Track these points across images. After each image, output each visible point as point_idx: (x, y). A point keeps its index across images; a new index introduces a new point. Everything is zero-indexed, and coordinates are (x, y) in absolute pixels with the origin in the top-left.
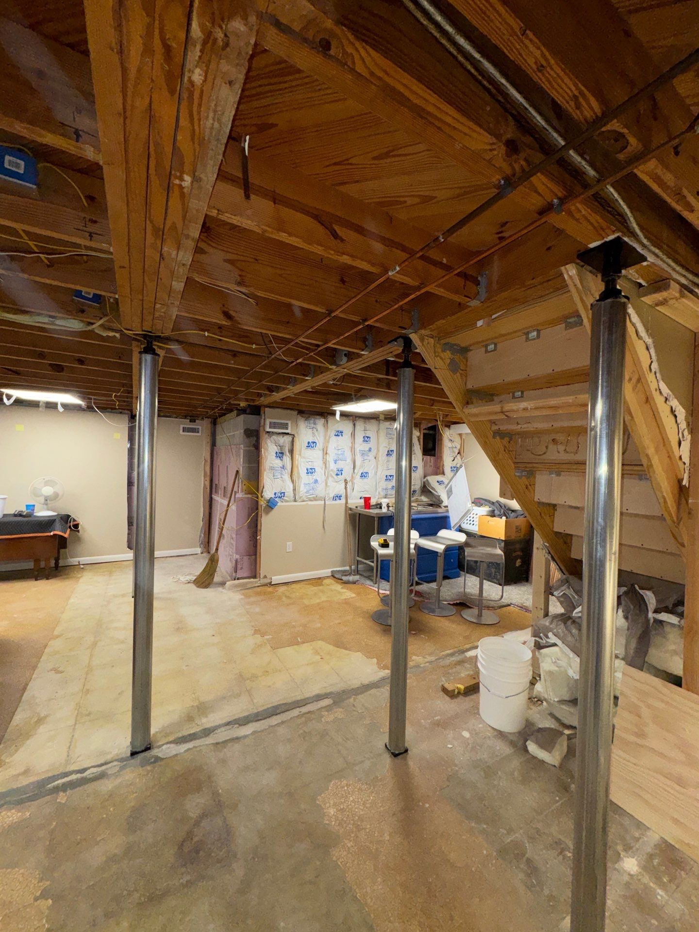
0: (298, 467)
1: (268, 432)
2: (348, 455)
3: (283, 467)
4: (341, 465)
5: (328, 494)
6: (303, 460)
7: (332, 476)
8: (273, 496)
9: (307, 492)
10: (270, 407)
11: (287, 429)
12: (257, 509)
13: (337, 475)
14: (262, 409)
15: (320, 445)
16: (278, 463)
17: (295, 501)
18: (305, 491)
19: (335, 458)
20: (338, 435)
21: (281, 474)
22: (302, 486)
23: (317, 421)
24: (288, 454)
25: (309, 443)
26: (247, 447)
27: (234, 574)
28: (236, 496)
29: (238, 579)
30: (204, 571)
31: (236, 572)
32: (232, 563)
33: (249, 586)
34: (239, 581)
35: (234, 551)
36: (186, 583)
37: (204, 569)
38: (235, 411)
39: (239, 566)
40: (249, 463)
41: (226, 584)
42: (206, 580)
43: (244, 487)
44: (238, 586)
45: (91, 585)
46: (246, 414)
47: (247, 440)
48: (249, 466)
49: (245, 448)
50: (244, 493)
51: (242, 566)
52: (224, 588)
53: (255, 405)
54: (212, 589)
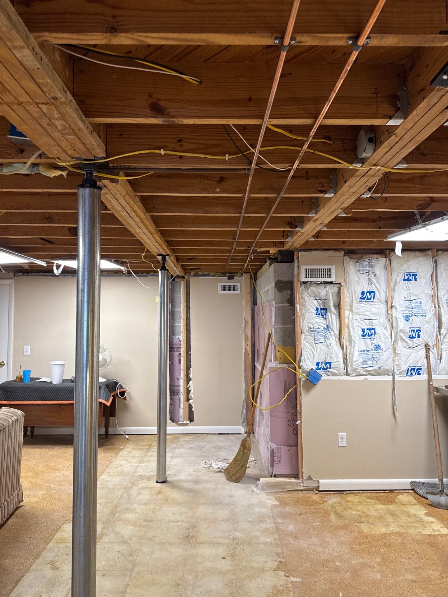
0: (348, 327)
1: (304, 283)
2: (428, 307)
3: (328, 328)
4: (416, 322)
5: (398, 365)
6: (358, 317)
7: (403, 340)
8: (315, 367)
9: (364, 362)
10: (305, 250)
11: (330, 276)
12: (296, 383)
13: (411, 337)
14: (295, 253)
15: (381, 295)
16: (320, 322)
17: (347, 374)
18: (361, 360)
19: (407, 313)
20: (409, 280)
21: (325, 337)
22: (356, 353)
23: (374, 262)
24: (333, 309)
25: (363, 293)
26: (280, 303)
27: (270, 468)
28: (269, 366)
29: (275, 476)
30: (235, 460)
31: (272, 466)
32: (269, 453)
33: (288, 488)
34: (276, 478)
35: (270, 438)
36: (216, 472)
37: (235, 458)
38: (268, 261)
39: (276, 459)
40: (283, 323)
41: (259, 480)
42: (236, 472)
43: (278, 354)
44: (274, 486)
45: (127, 460)
46: (278, 262)
47: (279, 295)
48: (283, 328)
49: (277, 305)
50: (278, 362)
51: (279, 459)
52: (257, 486)
53: (287, 250)
54: (243, 484)
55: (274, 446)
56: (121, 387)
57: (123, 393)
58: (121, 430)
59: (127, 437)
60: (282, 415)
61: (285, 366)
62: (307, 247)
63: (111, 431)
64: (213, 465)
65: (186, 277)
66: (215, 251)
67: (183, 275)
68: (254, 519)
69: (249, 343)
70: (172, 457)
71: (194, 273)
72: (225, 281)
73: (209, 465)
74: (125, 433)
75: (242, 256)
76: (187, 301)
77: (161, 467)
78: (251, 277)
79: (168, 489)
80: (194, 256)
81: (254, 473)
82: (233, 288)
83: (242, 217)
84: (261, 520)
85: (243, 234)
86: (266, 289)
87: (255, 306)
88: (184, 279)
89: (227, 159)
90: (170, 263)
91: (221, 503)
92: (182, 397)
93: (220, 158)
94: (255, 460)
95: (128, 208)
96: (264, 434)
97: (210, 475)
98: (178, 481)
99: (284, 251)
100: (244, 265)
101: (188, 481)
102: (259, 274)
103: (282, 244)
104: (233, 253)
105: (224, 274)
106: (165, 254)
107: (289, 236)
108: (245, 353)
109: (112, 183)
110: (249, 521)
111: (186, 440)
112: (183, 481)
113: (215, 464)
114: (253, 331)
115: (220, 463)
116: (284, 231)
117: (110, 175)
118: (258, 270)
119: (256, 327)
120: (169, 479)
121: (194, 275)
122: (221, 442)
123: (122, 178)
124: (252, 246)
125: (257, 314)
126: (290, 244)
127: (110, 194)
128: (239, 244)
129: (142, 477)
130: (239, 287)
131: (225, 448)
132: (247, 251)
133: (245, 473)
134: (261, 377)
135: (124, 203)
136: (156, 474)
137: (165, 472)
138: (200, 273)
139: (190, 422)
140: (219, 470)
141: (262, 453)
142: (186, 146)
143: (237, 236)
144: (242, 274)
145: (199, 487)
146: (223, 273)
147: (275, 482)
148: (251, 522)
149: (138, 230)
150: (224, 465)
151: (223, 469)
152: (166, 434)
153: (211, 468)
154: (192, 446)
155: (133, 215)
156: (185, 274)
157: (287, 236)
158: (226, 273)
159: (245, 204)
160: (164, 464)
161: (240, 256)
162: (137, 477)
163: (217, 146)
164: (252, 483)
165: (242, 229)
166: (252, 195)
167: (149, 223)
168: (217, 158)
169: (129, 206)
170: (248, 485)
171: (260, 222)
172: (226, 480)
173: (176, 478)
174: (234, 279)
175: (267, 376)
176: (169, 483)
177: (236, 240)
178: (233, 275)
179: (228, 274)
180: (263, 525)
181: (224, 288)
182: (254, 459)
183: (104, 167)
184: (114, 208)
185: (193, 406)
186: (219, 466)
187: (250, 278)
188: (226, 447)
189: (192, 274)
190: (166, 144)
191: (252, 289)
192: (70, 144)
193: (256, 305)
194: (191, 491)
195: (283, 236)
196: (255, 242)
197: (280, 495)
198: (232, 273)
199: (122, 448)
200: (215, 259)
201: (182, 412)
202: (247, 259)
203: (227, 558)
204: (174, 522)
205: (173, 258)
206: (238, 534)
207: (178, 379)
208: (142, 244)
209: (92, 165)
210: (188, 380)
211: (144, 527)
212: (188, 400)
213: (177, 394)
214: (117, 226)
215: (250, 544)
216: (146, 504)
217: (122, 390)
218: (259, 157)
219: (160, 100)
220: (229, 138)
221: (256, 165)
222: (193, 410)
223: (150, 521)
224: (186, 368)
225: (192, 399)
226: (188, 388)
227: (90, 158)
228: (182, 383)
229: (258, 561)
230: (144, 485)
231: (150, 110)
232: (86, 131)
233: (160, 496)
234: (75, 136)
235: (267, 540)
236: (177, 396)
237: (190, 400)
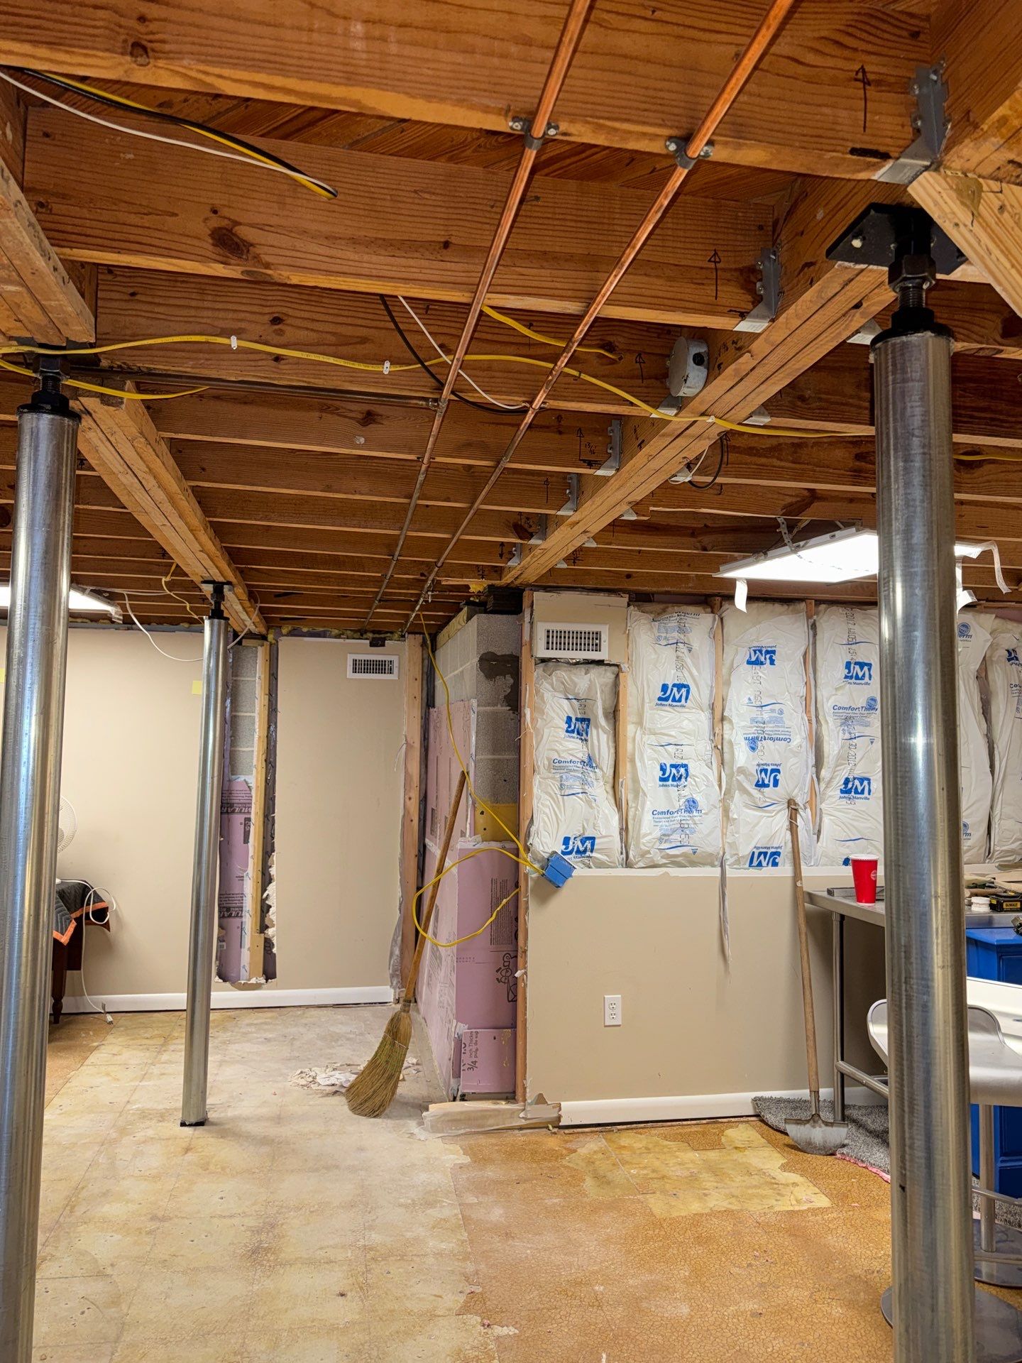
0: (633, 761)
1: (543, 660)
2: (796, 723)
3: (590, 762)
4: (771, 753)
5: (733, 845)
6: (652, 739)
7: (744, 791)
8: (559, 848)
9: (664, 838)
10: (546, 589)
11: (598, 648)
12: (517, 885)
13: (761, 785)
14: (526, 594)
15: (701, 692)
16: (573, 748)
17: (628, 864)
18: (657, 833)
19: (752, 732)
20: (758, 662)
21: (584, 782)
22: (647, 818)
23: (690, 621)
24: (602, 721)
25: (665, 688)
26: (489, 705)
27: (452, 1081)
28: (459, 846)
29: (463, 1098)
30: (373, 1063)
31: (457, 1075)
32: (450, 1044)
33: (492, 1124)
34: (466, 1104)
35: (454, 1011)
36: (327, 1095)
37: (373, 1059)
38: (465, 609)
39: (466, 1059)
40: (494, 751)
41: (427, 1109)
42: (374, 1092)
43: (481, 819)
44: (460, 1120)
45: (108, 1074)
46: (486, 612)
47: (487, 685)
48: (494, 760)
49: (482, 709)
50: (479, 837)
51: (474, 1059)
52: (421, 1124)
53: (507, 587)
54: (389, 1121)
55: (463, 1028)
56: (98, 899)
57: (101, 914)
58: (93, 1002)
59: (109, 1018)
60: (485, 958)
61: (495, 845)
62: (551, 583)
63: (68, 1005)
64: (318, 1079)
65: (270, 637)
66: (343, 580)
67: (263, 631)
68: (413, 1200)
69: (415, 794)
70: (221, 1063)
71: (290, 628)
72: (363, 650)
73: (311, 1079)
74: (104, 1008)
75: (405, 594)
76: (270, 695)
77: (194, 1088)
78: (424, 644)
79: (211, 1140)
80: (294, 588)
81: (415, 1094)
82: (380, 667)
83: (412, 505)
84: (429, 1201)
85: (413, 545)
86: (456, 672)
87: (431, 710)
88: (265, 643)
89: (386, 373)
90: (234, 602)
91: (337, 1167)
92: (249, 920)
93: (370, 368)
94: (417, 1064)
95: (139, 466)
96: (440, 1002)
97: (311, 1103)
98: (233, 1119)
99: (501, 587)
100: (408, 616)
101: (260, 1119)
102: (442, 637)
103: (499, 571)
104: (386, 588)
105: (361, 633)
106: (221, 579)
107: (514, 555)
108: (404, 816)
109: (106, 407)
110: (400, 1205)
111: (255, 1022)
112: (247, 1119)
113: (324, 1075)
114: (423, 766)
115: (337, 1074)
116: (502, 544)
117: (102, 385)
118: (441, 628)
119: (431, 756)
120: (212, 1116)
121: (290, 634)
122: (341, 1023)
123: (130, 396)
124: (430, 574)
125: (435, 727)
126: (514, 573)
127: (99, 431)
128: (401, 567)
129: (144, 1115)
130: (396, 664)
131: (348, 1039)
132: (419, 583)
133: (394, 1093)
134: (440, 871)
135: (130, 455)
136: (180, 1104)
137: (204, 1099)
138: (305, 630)
139: (267, 980)
140: (334, 1089)
141: (434, 1048)
142: (290, 334)
143: (399, 548)
144: (403, 636)
145: (285, 1131)
146: (358, 631)
147: (462, 1113)
148: (406, 1206)
149: (159, 520)
150: (346, 1078)
151: (342, 1086)
152: (209, 1010)
153: (314, 1087)
154: (270, 1036)
155: (151, 483)
156: (268, 629)
157: (509, 556)
158: (366, 632)
159: (421, 478)
160: (202, 1081)
161: (400, 594)
162: (134, 1114)
163: (364, 340)
164: (410, 1116)
165: (410, 534)
166: (438, 459)
167: (190, 507)
168: (362, 367)
169: (142, 463)
170: (401, 1122)
171: (452, 520)
172: (350, 1113)
173: (230, 1113)
174: (383, 645)
175: (455, 870)
176: (213, 1124)
177: (395, 558)
178: (382, 636)
179: (370, 635)
180: (434, 1213)
181: (360, 667)
182: (415, 1061)
183: (88, 367)
184: (103, 464)
185: (275, 941)
186: (333, 1081)
187: (422, 646)
188: (351, 1036)
189: (284, 631)
190: (243, 325)
191: (425, 670)
192: (6, 306)
193: (434, 707)
194: (265, 1141)
195: (501, 555)
196: (439, 564)
197: (472, 1141)
198: (379, 632)
199: (95, 1044)
200: (343, 599)
201: (247, 956)
202: (417, 602)
203: (349, 1294)
204: (224, 1217)
205: (241, 591)
206: (376, 1238)
207: (241, 878)
208: (164, 554)
209: (59, 360)
210: (266, 879)
211: (149, 1233)
212: (263, 927)
213: (237, 916)
214: (111, 509)
215: (402, 1257)
216: (156, 1178)
217: (100, 905)
218: (459, 375)
219: (237, 223)
220: (392, 325)
221: (453, 393)
222: (274, 950)
223: (163, 1219)
224: (261, 854)
225: (273, 926)
226: (263, 901)
227: (56, 342)
228: (249, 888)
229: (422, 1296)
230: (150, 1133)
231: (213, 245)
232: (51, 279)
233: (189, 1156)
234: (23, 286)
235: (443, 1246)
236: (238, 920)
237: (267, 927)
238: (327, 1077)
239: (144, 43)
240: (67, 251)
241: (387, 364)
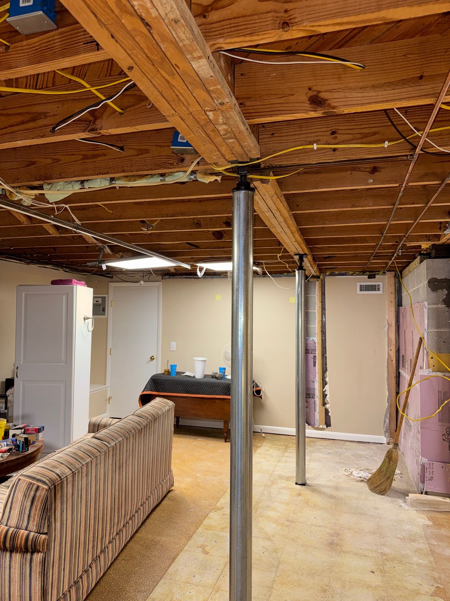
26: (434, 304)
27: (420, 484)
28: (420, 374)
29: (426, 493)
30: (380, 470)
31: (423, 482)
32: (418, 467)
33: (443, 508)
34: (428, 496)
35: (420, 451)
36: (358, 481)
37: (379, 468)
38: (419, 257)
39: (427, 475)
40: (438, 327)
41: (408, 496)
42: (381, 483)
43: (431, 361)
44: (425, 504)
45: (265, 458)
46: (430, 258)
47: (433, 295)
48: (438, 332)
49: (430, 306)
50: (431, 370)
51: (432, 476)
52: (405, 502)
53: (443, 244)
54: (389, 498)
55: (425, 460)
56: (257, 386)
57: (258, 392)
58: (257, 427)
59: (263, 435)
60: (436, 428)
61: (439, 374)
64: (353, 474)
65: (321, 277)
66: (356, 248)
67: (318, 274)
68: (404, 537)
69: (393, 348)
70: (310, 460)
71: (330, 272)
72: (364, 280)
73: (350, 473)
74: (261, 431)
75: (387, 253)
76: (322, 302)
77: (300, 469)
78: (395, 276)
79: (309, 492)
80: (333, 254)
81: (400, 487)
82: (373, 288)
83: (395, 208)
84: (412, 538)
86: (414, 289)
87: (400, 308)
88: (319, 279)
89: (386, 147)
90: (307, 263)
91: (366, 515)
92: (318, 400)
93: (378, 146)
94: (401, 474)
95: (273, 208)
96: (411, 447)
97: (351, 483)
98: (317, 485)
99: (439, 245)
100: (387, 263)
101: (329, 487)
102: (405, 272)
103: (438, 237)
104: (378, 250)
105: (363, 273)
106: (302, 253)
107: (448, 228)
108: (388, 358)
109: (263, 184)
110: (398, 538)
111: (323, 444)
112: (323, 486)
113: (356, 472)
114: (397, 335)
115: (362, 472)
116: (441, 223)
117: (261, 175)
118: (404, 268)
119: (401, 330)
120: (308, 482)
121: (330, 275)
122: (361, 450)
123: (272, 178)
124: (401, 242)
125: (403, 316)
126: (447, 237)
127: (259, 195)
128: (386, 239)
129: (281, 477)
130: (381, 286)
131: (366, 458)
132: (394, 247)
133: (390, 485)
134: (410, 385)
135: (270, 203)
136: (295, 475)
137: (305, 475)
138: (337, 273)
139: (327, 427)
140: (361, 479)
141: (409, 467)
142: (340, 137)
143: (386, 230)
144: (385, 273)
145: (341, 494)
146: (362, 272)
147: (426, 500)
148: (401, 539)
149: (279, 230)
150: (367, 475)
151: (365, 478)
152: (305, 437)
153: (352, 477)
154: (330, 451)
155: (277, 214)
156: (320, 274)
157: (445, 229)
158: (366, 272)
159: (401, 194)
160: (303, 467)
161: (384, 253)
162: (276, 476)
163: (374, 134)
164: (399, 497)
165: (392, 223)
166: (410, 184)
167: (292, 222)
168: (374, 146)
169: (275, 206)
170: (395, 499)
171: (415, 213)
172: (370, 491)
173: (316, 482)
174: (375, 278)
175: (418, 386)
176: (309, 486)
177: (384, 235)
178: (374, 273)
179: (368, 273)
180: (415, 545)
181: (362, 288)
182: (399, 472)
183: (256, 169)
184: (260, 209)
185: (330, 410)
186: (360, 475)
187: (394, 277)
188: (367, 456)
189: (327, 274)
190: (319, 138)
191: (397, 289)
192: (229, 149)
193: (401, 306)
194: (331, 497)
195: (440, 229)
196: (406, 236)
197: (433, 514)
198: (372, 272)
199: (259, 445)
200: (356, 257)
201: (318, 416)
202: (393, 255)
203: (376, 572)
204: (317, 526)
205: (310, 257)
206: (386, 550)
207: (313, 382)
208: (280, 244)
209: (246, 168)
210: (324, 383)
211: (286, 526)
212: (324, 404)
213: (313, 398)
214: (261, 228)
215: (401, 562)
216: (287, 504)
217: (258, 389)
218: (425, 140)
219: (320, 92)
220: (390, 124)
221: (421, 150)
222: (330, 414)
223: (292, 522)
224: (321, 372)
225: (329, 404)
226: (324, 392)
227: (246, 160)
228: (317, 386)
229: (412, 582)
230: (284, 485)
231: (310, 104)
232: (246, 133)
233: (300, 498)
234: (235, 139)
235: (421, 561)
236: (313, 399)
237: (326, 404)
238: (357, 474)
239: (287, 21)
240: (251, 120)
241: (387, 142)
